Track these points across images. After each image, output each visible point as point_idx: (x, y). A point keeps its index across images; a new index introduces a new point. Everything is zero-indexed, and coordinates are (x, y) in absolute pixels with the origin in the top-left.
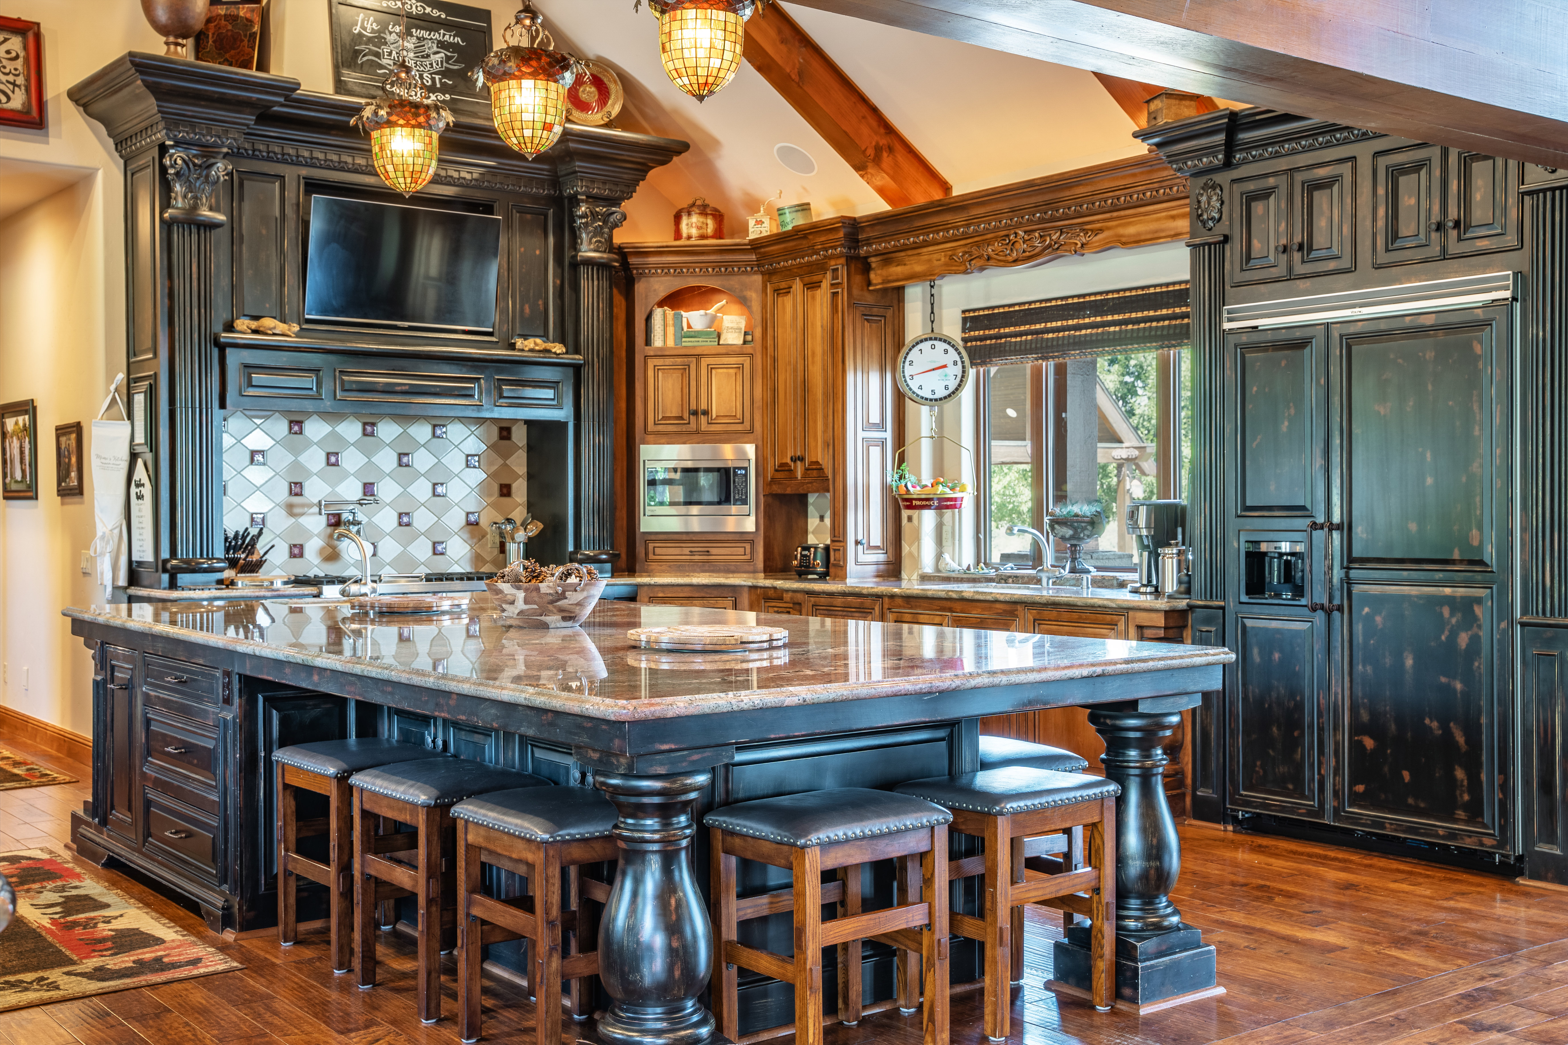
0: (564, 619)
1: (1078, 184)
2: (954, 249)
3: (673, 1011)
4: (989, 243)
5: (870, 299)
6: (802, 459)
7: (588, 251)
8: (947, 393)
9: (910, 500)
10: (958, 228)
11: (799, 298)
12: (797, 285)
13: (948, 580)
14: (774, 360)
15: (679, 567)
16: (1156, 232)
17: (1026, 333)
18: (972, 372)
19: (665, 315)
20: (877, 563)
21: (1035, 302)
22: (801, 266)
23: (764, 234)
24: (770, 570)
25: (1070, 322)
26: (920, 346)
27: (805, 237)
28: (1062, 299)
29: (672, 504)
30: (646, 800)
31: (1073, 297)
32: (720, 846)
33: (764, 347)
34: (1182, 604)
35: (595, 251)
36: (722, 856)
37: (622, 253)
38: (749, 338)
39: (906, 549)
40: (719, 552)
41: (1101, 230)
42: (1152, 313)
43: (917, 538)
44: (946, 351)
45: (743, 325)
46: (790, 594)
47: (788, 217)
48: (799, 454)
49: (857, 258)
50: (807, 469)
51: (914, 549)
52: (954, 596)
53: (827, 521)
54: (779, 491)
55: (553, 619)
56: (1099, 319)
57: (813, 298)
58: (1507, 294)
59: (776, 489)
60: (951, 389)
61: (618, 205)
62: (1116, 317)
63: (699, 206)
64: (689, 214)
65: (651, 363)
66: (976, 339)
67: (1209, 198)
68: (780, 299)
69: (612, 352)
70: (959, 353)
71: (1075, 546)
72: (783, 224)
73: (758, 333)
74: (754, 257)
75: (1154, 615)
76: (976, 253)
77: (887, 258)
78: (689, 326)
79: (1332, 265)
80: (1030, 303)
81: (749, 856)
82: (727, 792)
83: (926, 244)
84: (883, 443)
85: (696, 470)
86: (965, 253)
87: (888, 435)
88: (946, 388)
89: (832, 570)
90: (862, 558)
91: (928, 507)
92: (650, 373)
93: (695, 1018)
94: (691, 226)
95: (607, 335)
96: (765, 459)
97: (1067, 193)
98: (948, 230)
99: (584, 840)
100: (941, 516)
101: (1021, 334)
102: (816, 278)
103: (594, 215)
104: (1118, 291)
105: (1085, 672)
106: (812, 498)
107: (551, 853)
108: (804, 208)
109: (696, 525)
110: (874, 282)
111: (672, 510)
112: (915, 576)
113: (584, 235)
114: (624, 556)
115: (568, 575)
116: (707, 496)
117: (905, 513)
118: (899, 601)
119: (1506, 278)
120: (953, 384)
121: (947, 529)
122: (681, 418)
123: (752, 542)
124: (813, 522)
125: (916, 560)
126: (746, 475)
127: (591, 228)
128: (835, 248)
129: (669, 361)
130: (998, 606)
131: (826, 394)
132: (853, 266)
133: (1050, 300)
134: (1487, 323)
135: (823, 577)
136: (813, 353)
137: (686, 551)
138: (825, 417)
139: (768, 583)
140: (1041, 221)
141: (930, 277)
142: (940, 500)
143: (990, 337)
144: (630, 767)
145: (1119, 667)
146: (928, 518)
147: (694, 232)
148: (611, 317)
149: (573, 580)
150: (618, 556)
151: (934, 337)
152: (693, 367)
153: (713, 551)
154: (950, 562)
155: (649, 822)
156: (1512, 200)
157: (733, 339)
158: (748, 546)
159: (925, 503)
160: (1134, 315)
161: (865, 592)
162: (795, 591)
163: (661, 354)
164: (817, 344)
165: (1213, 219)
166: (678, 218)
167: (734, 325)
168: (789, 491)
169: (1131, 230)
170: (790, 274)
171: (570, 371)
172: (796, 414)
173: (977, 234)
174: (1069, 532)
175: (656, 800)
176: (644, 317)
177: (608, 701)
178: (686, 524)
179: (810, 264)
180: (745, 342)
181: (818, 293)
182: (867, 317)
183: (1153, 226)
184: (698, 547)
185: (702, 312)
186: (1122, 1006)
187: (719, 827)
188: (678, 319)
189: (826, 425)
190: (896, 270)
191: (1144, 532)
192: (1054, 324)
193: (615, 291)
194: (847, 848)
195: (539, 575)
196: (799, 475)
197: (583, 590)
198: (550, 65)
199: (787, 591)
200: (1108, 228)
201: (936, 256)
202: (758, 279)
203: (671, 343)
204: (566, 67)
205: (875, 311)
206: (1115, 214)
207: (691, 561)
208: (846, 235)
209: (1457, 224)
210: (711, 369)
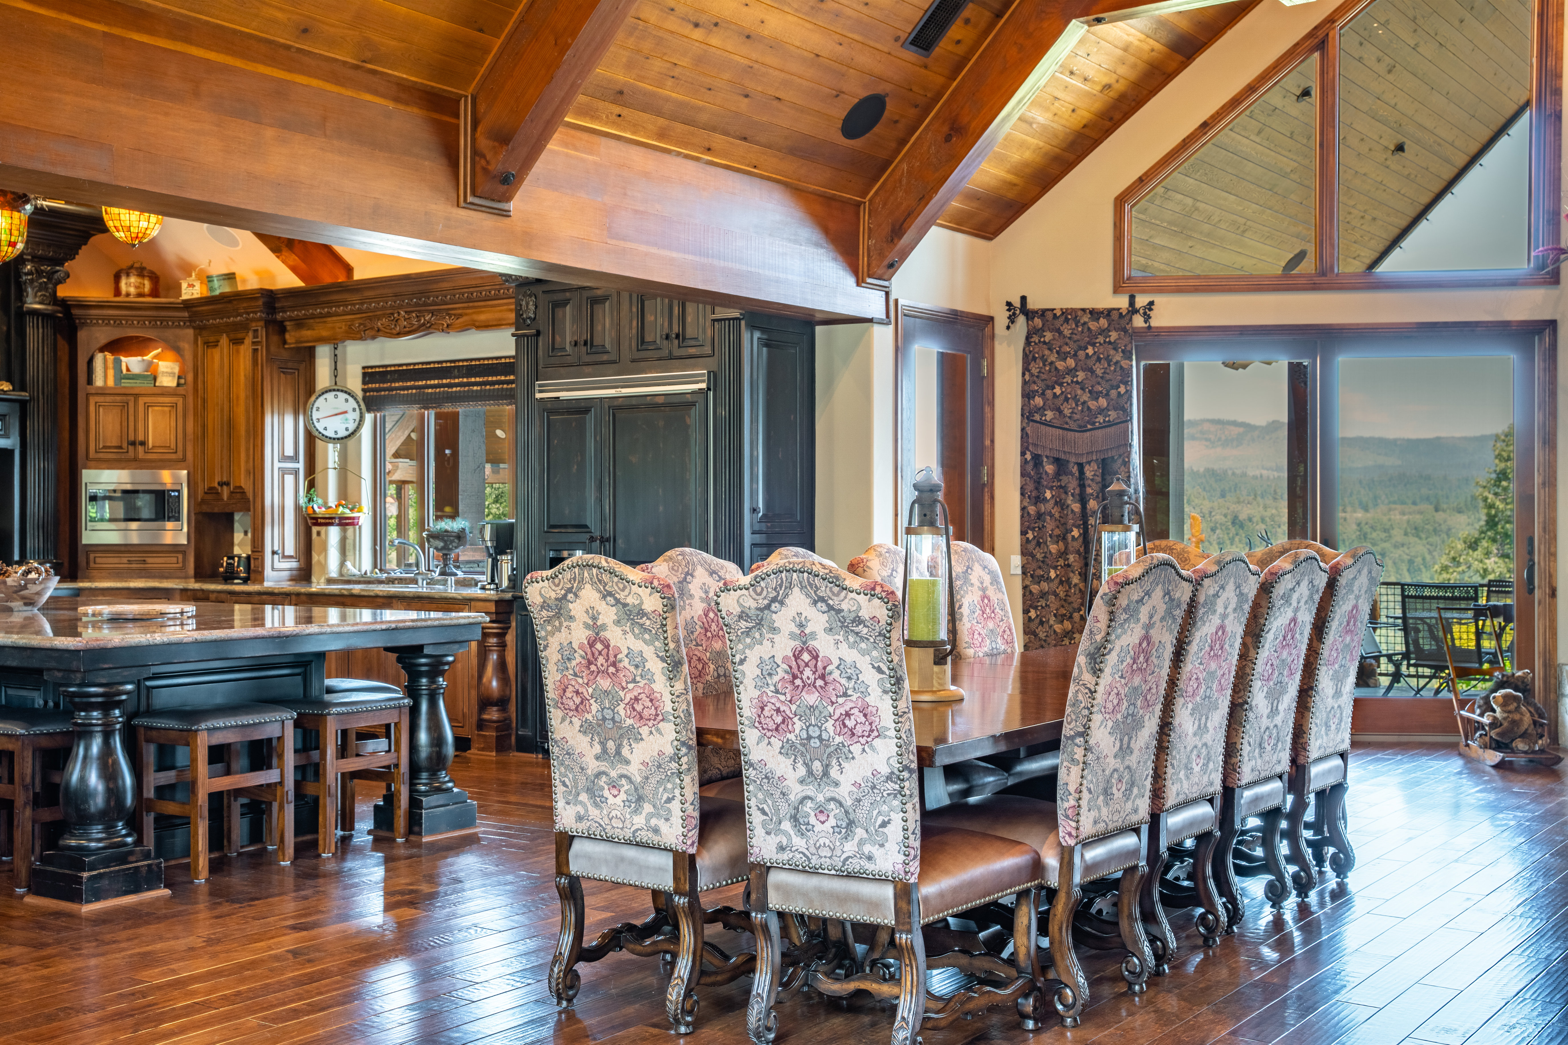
0: (26, 604)
1: (443, 281)
2: (353, 320)
3: (109, 828)
4: (379, 318)
5: (285, 355)
6: (227, 484)
7: (33, 303)
8: (347, 433)
9: (316, 519)
10: (354, 305)
11: (225, 351)
12: (224, 340)
13: (348, 582)
14: (204, 401)
15: (118, 574)
16: (500, 320)
17: (411, 388)
18: (369, 417)
19: (105, 360)
20: (290, 570)
21: (418, 364)
22: (227, 325)
23: (196, 296)
24: (199, 576)
25: (444, 381)
26: (325, 396)
27: (230, 302)
28: (438, 362)
29: (111, 520)
30: (93, 700)
31: (446, 362)
32: (142, 738)
33: (196, 390)
34: (509, 596)
35: (40, 303)
36: (144, 743)
37: (65, 305)
38: (182, 381)
39: (315, 557)
40: (154, 561)
41: (461, 315)
42: (503, 378)
43: (324, 549)
44: (347, 400)
45: (176, 370)
46: (215, 595)
47: (216, 284)
48: (225, 479)
49: (275, 322)
50: (232, 493)
51: (322, 558)
52: (345, 593)
53: (249, 535)
54: (209, 510)
55: (16, 605)
56: (465, 380)
57: (238, 352)
58: (703, 386)
59: (206, 509)
60: (351, 430)
61: (62, 265)
62: (478, 379)
63: (137, 269)
64: (128, 275)
65: (92, 400)
66: (372, 390)
67: (527, 304)
68: (209, 350)
69: (56, 389)
70: (358, 402)
71: (446, 555)
72: (211, 289)
73: (190, 377)
74: (186, 314)
75: (488, 604)
76: (369, 326)
77: (300, 324)
78: (128, 370)
79: (605, 357)
80: (414, 364)
81: (162, 741)
82: (148, 705)
83: (329, 315)
84: (296, 472)
85: (136, 492)
86: (360, 324)
87: (301, 465)
88: (347, 429)
89: (252, 576)
90: (277, 565)
91: (331, 524)
92: (92, 408)
93: (124, 832)
94: (129, 285)
95: (51, 375)
96: (196, 483)
97: (435, 286)
98: (346, 306)
99: (49, 734)
100: (344, 531)
101: (408, 388)
102: (240, 335)
103: (39, 273)
104: (479, 359)
105: (384, 627)
106: (237, 517)
107: (26, 742)
108: (230, 277)
109: (134, 539)
110: (289, 341)
111: (112, 526)
112: (323, 580)
113: (29, 290)
114: (66, 564)
115: (28, 572)
116: (146, 513)
117: (315, 529)
118: (304, 598)
119: (703, 375)
120: (352, 427)
121: (349, 542)
122: (120, 447)
123: (184, 553)
124: (238, 536)
125: (324, 567)
126: (178, 497)
127: (36, 284)
128: (255, 313)
129: (108, 399)
130: (379, 600)
131: (248, 431)
132: (271, 329)
133: (429, 363)
134: (693, 404)
135: (246, 581)
136: (238, 398)
137: (125, 560)
138: (247, 450)
139: (197, 586)
140: (417, 305)
141: (335, 341)
142: (341, 518)
143: (384, 390)
144: (83, 679)
145: (408, 624)
146: (334, 533)
147: (132, 290)
148: (55, 359)
149: (33, 575)
150: (62, 564)
151: (336, 388)
152: (131, 404)
153: (149, 560)
154: (351, 568)
155: (95, 714)
156: (708, 323)
157: (167, 381)
158: (180, 556)
159: (328, 521)
160: (490, 379)
161: (276, 591)
162: (219, 592)
163: (103, 392)
164: (241, 390)
165: (530, 318)
166: (117, 278)
167: (169, 370)
168: (216, 510)
169: (483, 317)
170: (218, 330)
171: (17, 406)
172: (222, 447)
173: (369, 310)
174: (441, 544)
175: (100, 700)
176: (86, 360)
177: (69, 639)
178: (126, 537)
179: (235, 324)
180: (178, 385)
181: (242, 348)
182: (283, 370)
183: (497, 315)
184: (135, 557)
185: (139, 358)
186: (413, 838)
187: (143, 726)
188: (118, 363)
189: (248, 456)
190: (307, 333)
191: (489, 544)
192: (432, 382)
193: (59, 337)
194: (225, 732)
195: (6, 572)
196: (225, 498)
197: (41, 583)
198: (14, 200)
199: (213, 592)
200: (466, 314)
201: (338, 324)
202: (190, 332)
203: (111, 382)
204: (27, 201)
205: (290, 365)
206: (471, 304)
207: (129, 569)
208: (264, 304)
209: (678, 336)
210: (147, 407)
